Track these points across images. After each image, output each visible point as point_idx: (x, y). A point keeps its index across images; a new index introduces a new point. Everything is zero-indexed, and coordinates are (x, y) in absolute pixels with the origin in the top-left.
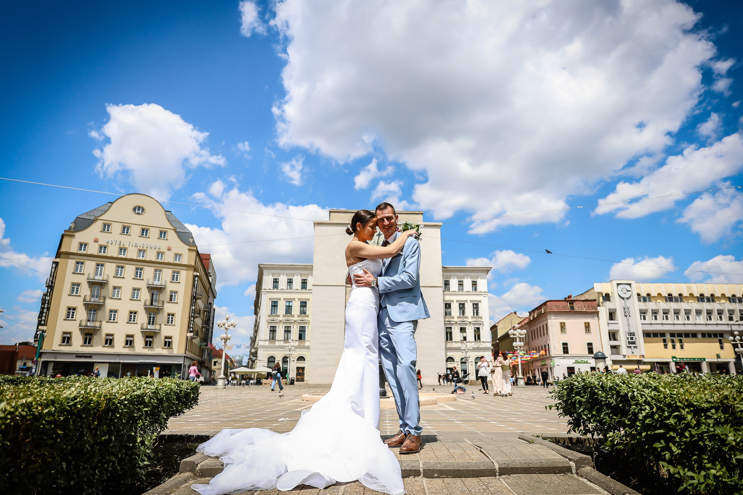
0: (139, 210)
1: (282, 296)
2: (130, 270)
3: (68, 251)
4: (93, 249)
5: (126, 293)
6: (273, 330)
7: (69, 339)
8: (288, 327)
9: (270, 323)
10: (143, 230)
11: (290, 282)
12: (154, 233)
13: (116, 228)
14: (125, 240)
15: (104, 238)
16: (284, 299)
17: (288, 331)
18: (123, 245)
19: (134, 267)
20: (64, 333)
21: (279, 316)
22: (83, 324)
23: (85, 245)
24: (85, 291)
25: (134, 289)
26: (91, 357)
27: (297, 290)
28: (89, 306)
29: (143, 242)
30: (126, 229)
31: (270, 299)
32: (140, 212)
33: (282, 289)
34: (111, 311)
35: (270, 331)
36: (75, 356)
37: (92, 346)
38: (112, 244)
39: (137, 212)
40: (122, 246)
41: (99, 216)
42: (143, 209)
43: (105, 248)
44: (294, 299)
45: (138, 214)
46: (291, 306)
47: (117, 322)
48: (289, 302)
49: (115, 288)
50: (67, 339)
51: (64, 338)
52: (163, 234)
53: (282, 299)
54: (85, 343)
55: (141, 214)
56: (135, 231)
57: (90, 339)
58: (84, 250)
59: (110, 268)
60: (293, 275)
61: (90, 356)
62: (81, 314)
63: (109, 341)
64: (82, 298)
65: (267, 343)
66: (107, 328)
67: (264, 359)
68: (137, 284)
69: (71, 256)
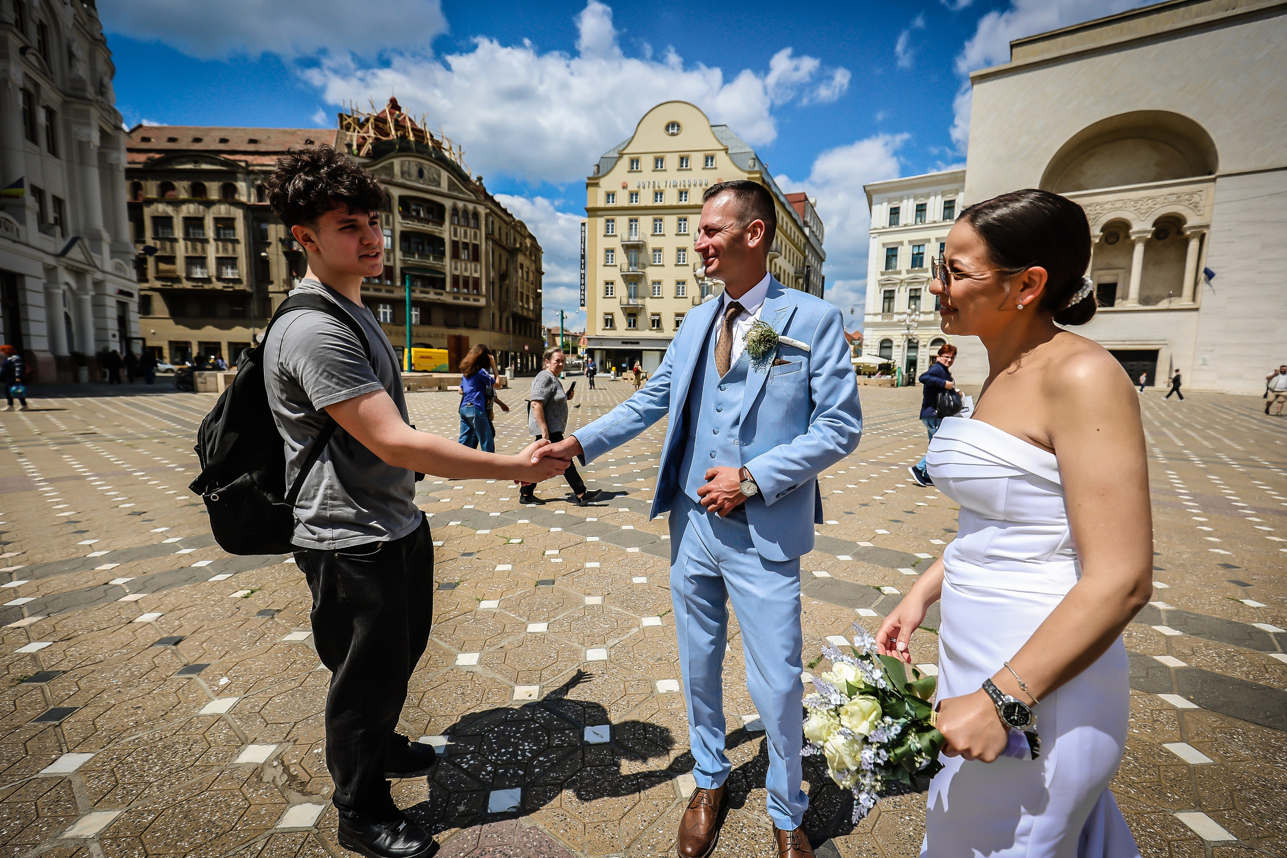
0: (673, 127)
1: (905, 237)
2: (670, 222)
3: (595, 206)
4: (622, 200)
5: (669, 257)
6: (889, 297)
7: (612, 321)
8: (916, 290)
9: (883, 285)
10: (682, 159)
11: (921, 209)
12: (697, 160)
13: (647, 163)
14: (660, 178)
15: (633, 182)
16: (910, 242)
17: (915, 297)
18: (659, 187)
19: (675, 218)
20: (606, 314)
21: (899, 273)
22: (625, 301)
23: (613, 195)
24: (621, 258)
25: (679, 250)
26: (638, 343)
27: (935, 222)
28: (628, 278)
29: (683, 178)
30: (659, 161)
31: (884, 245)
32: (675, 131)
33: (905, 225)
34: (654, 283)
35: (885, 298)
36: (620, 342)
37: (637, 329)
38: (644, 187)
39: (671, 131)
40: (657, 188)
41: (624, 149)
42: (678, 126)
43: (637, 194)
44: (929, 241)
45: (673, 134)
46: (923, 253)
47: (662, 298)
48: (919, 246)
49: (655, 250)
50: (609, 322)
51: (607, 320)
52: (709, 159)
53: (906, 243)
54: (630, 326)
55: (677, 134)
56: (672, 162)
57: (635, 321)
58: (613, 202)
59: (646, 223)
60: (928, 196)
61: (636, 342)
62: (621, 289)
63: (657, 323)
64: (619, 267)
65: (879, 319)
66: (651, 306)
67: (873, 344)
68: (682, 242)
69: (599, 213)
